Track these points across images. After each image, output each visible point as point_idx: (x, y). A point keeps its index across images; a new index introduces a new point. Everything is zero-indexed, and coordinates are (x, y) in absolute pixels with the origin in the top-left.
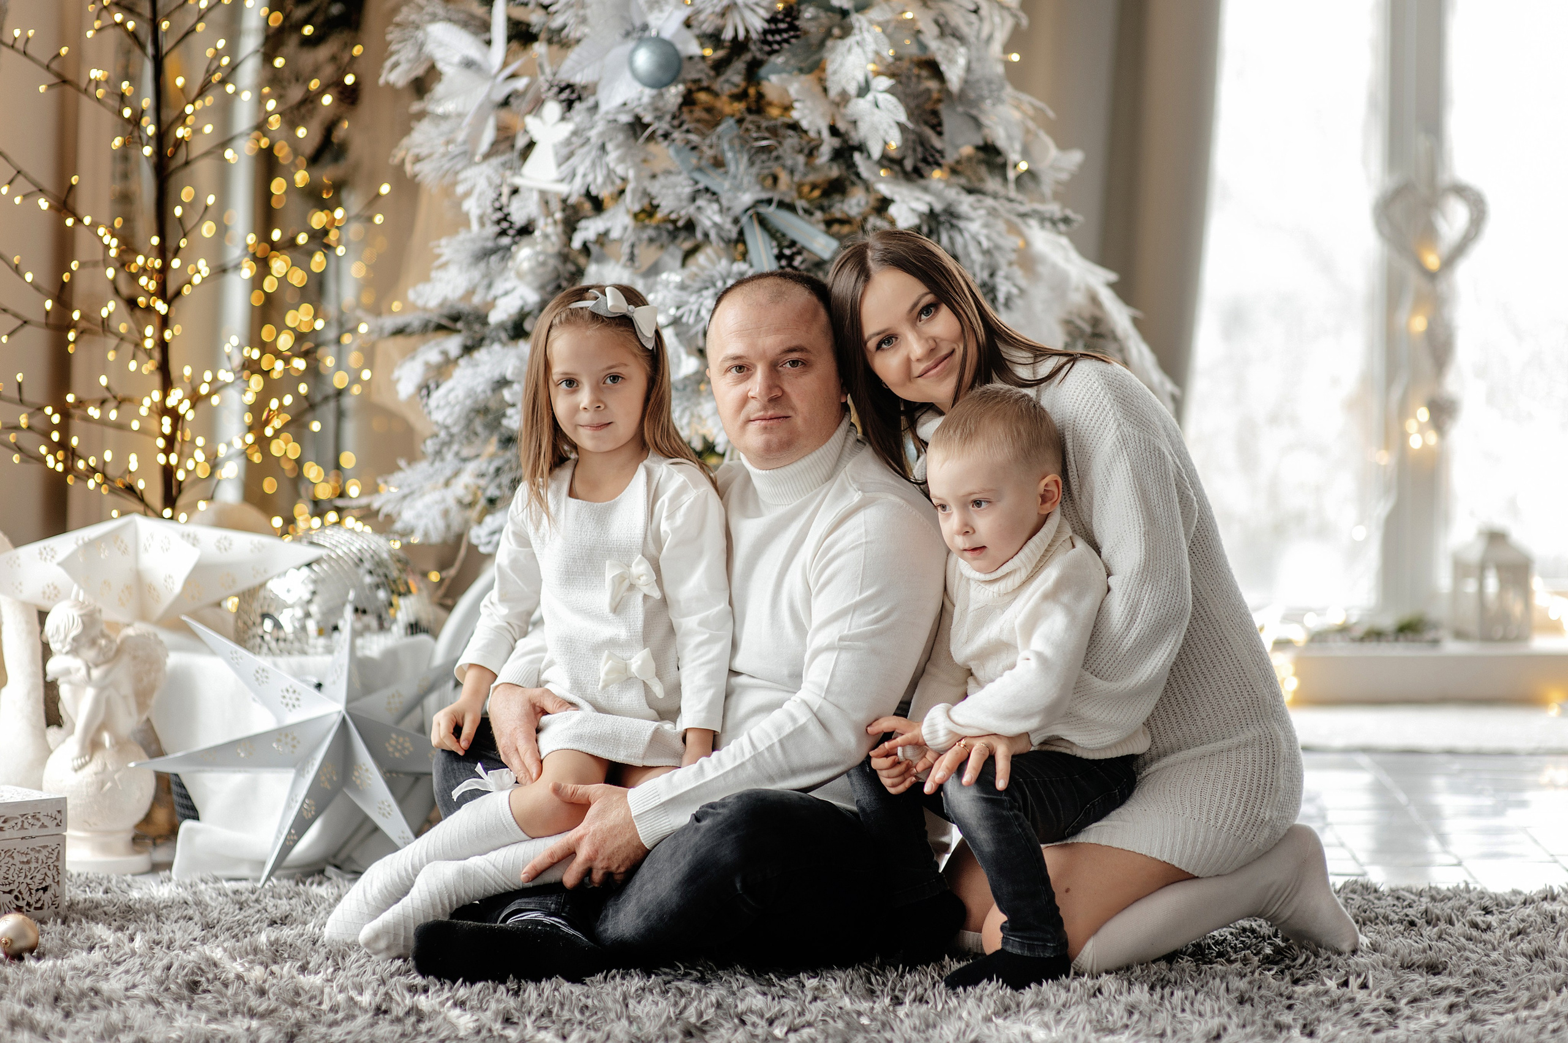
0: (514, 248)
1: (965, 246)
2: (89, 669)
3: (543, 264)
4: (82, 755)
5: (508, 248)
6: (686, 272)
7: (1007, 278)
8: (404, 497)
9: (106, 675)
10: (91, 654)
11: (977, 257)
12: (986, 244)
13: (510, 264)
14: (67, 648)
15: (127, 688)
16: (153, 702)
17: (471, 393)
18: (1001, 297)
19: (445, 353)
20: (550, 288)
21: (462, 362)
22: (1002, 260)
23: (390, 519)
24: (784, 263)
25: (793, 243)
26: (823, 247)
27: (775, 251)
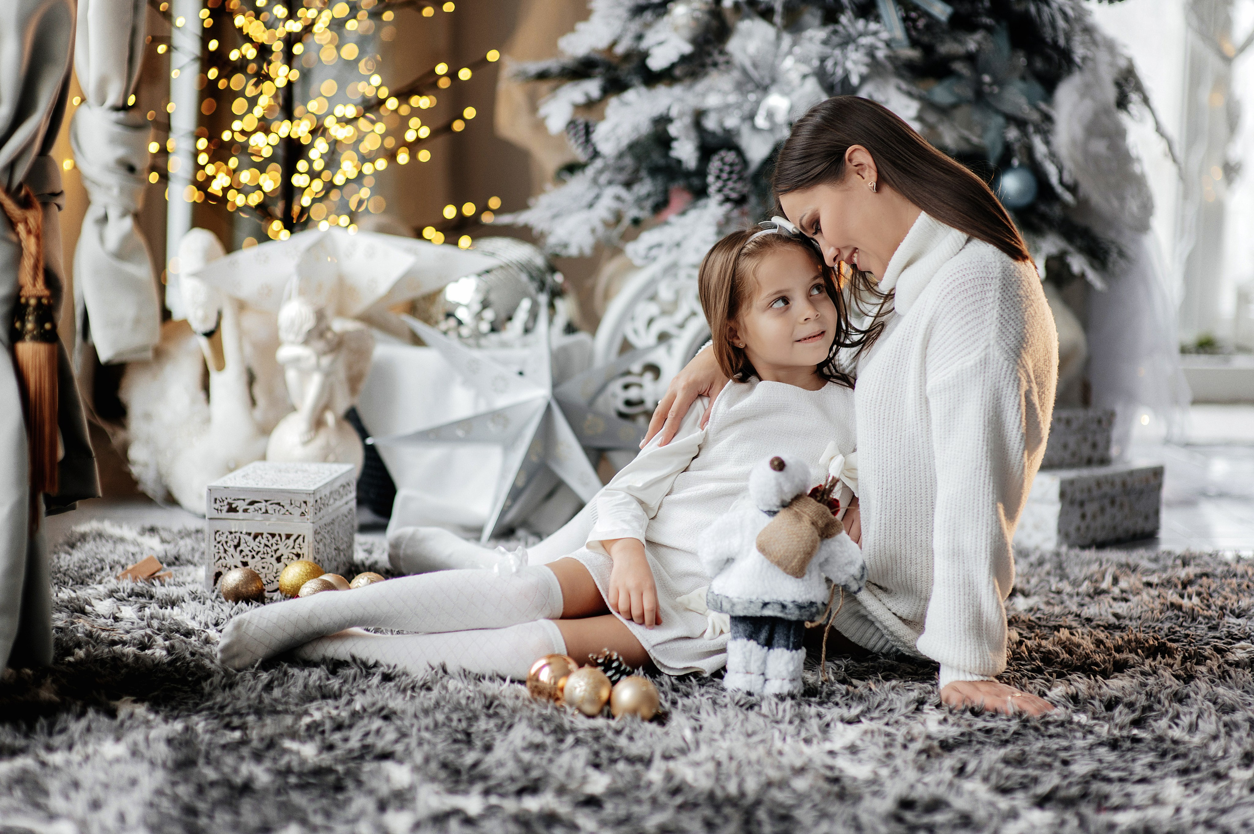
0: (669, 7)
1: (1053, 16)
2: (318, 358)
3: (696, 19)
4: (309, 430)
5: (663, 5)
6: (831, 28)
7: (1083, 43)
8: (555, 217)
9: (333, 362)
10: (320, 345)
11: (1061, 23)
12: (1070, 12)
13: (666, 19)
14: (301, 338)
16: (362, 386)
17: (636, 128)
18: (1077, 60)
19: (587, 95)
20: (700, 39)
21: (613, 102)
22: (1077, 27)
23: (542, 235)
24: (910, 24)
25: (916, 8)
26: (941, 11)
27: (902, 13)
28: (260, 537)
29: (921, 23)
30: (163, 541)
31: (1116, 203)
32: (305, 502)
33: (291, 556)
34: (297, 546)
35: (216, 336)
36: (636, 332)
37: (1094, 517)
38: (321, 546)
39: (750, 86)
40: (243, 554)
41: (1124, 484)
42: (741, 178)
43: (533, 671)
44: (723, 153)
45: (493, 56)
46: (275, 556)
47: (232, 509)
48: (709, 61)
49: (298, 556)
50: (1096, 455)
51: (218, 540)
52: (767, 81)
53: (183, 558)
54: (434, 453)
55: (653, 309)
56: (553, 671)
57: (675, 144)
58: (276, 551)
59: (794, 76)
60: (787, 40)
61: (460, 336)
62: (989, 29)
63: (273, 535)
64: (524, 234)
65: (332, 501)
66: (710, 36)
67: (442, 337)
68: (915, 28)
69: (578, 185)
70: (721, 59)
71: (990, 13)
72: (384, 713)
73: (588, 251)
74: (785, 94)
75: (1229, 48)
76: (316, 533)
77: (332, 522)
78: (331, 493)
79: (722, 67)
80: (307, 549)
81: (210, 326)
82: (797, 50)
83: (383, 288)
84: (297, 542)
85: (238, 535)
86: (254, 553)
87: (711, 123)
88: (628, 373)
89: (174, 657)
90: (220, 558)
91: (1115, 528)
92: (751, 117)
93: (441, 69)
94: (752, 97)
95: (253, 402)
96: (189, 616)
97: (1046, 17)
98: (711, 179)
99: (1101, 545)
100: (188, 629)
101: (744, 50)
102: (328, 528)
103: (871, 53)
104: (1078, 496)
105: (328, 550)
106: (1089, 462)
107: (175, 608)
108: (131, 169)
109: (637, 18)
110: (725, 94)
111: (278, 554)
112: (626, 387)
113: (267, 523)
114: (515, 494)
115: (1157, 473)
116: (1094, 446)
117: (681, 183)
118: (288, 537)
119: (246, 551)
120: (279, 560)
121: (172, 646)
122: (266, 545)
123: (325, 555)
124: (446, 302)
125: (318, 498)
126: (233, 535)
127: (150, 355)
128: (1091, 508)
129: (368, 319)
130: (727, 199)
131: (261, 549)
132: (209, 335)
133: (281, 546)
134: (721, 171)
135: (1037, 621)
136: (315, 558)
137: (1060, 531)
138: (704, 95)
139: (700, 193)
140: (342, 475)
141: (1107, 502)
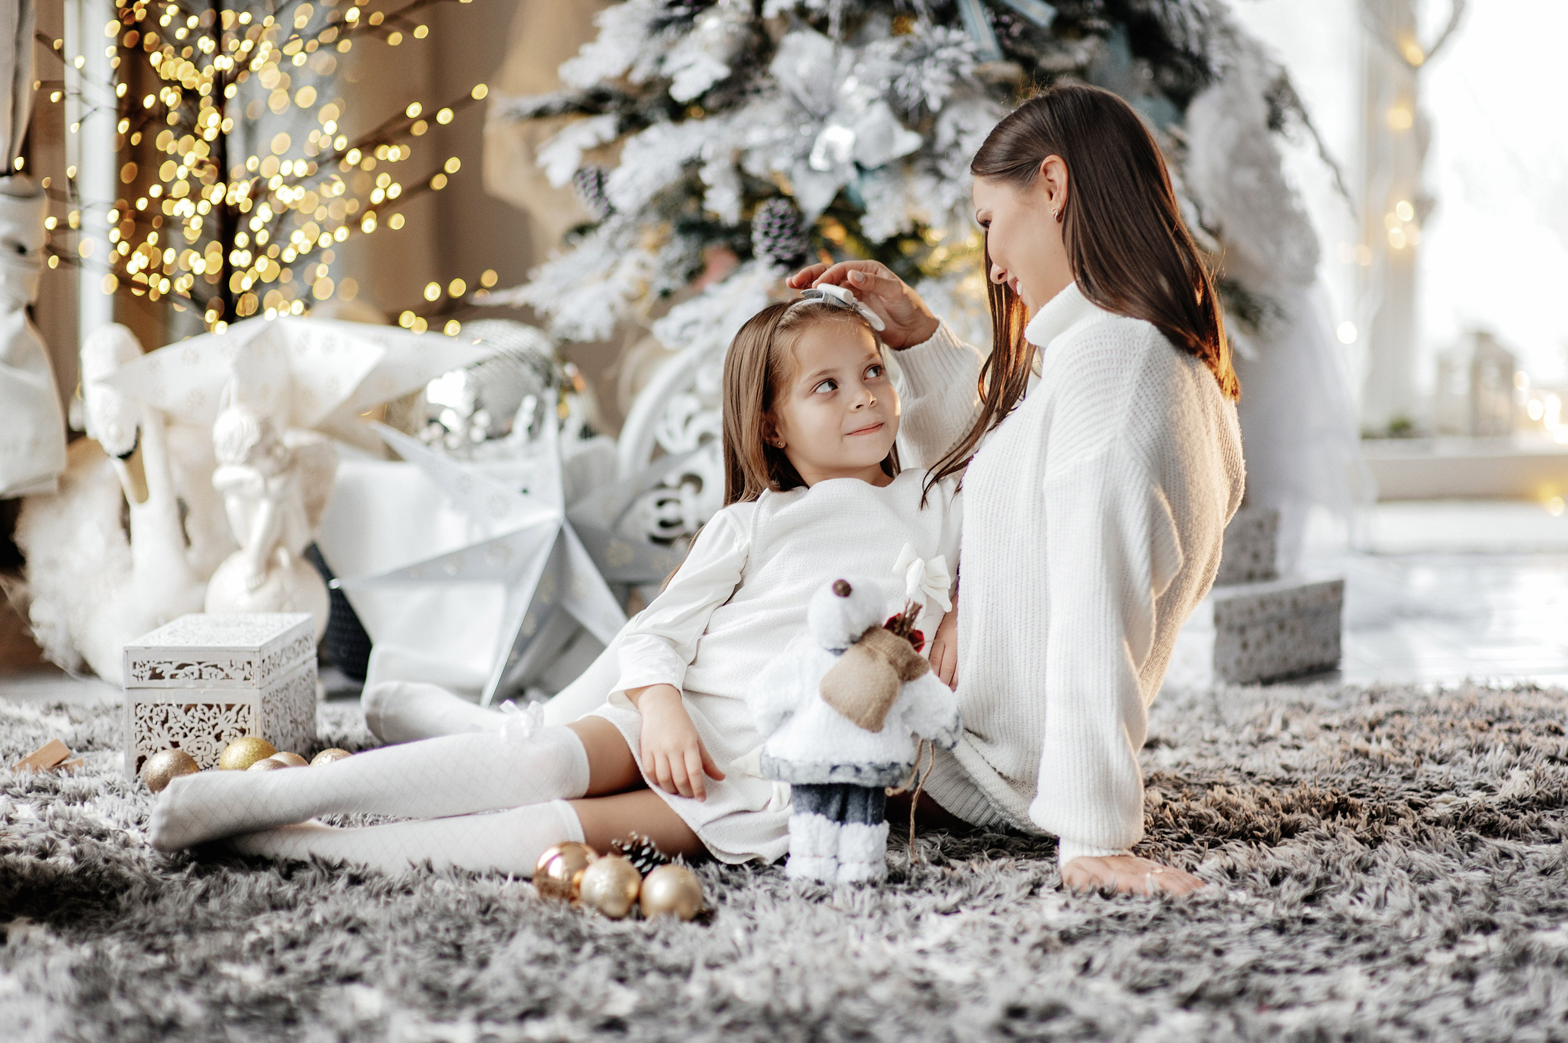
0: (697, 19)
1: (1182, 15)
2: (266, 481)
3: (732, 35)
4: (258, 574)
5: (690, 17)
6: (901, 39)
7: (1222, 48)
8: (563, 291)
9: (285, 486)
10: (268, 464)
11: (1193, 24)
12: (1204, 10)
13: (693, 36)
14: (242, 457)
15: (297, 501)
16: (324, 515)
17: (660, 175)
19: (598, 135)
20: (738, 59)
21: (632, 143)
22: (1214, 28)
23: (548, 316)
24: (1001, 31)
25: (1009, 10)
26: (1041, 14)
27: (990, 18)
28: (193, 710)
29: (1016, 30)
30: (73, 721)
31: (1270, 248)
32: (249, 663)
33: (234, 732)
34: (240, 719)
35: (135, 458)
36: (670, 434)
37: (1259, 646)
38: (272, 718)
39: (802, 117)
40: (172, 731)
41: (1295, 603)
42: (795, 234)
43: (541, 865)
44: (771, 203)
45: (479, 92)
46: (213, 733)
47: (156, 676)
48: (749, 86)
49: (243, 731)
50: (1259, 568)
51: (140, 715)
52: (823, 110)
53: (97, 740)
54: (419, 596)
55: (691, 404)
56: (566, 863)
57: (709, 194)
58: (214, 727)
59: (858, 102)
60: (847, 55)
61: (446, 447)
62: (1102, 34)
63: (210, 707)
64: (525, 316)
65: (284, 660)
66: (750, 56)
67: (423, 450)
68: (1009, 36)
69: (590, 249)
70: (764, 83)
71: (1102, 14)
72: (351, 924)
73: (606, 334)
74: (847, 124)
75: (1413, 52)
76: (265, 701)
77: (286, 688)
78: (283, 650)
79: (767, 94)
80: (254, 723)
81: (127, 446)
82: (861, 68)
83: (346, 388)
84: (241, 713)
85: (165, 708)
86: (186, 730)
87: (754, 166)
88: (662, 486)
89: (82, 865)
90: (143, 738)
91: (1285, 660)
92: (806, 156)
93: (414, 110)
94: (806, 130)
95: (187, 541)
96: (104, 813)
97: (1174, 18)
98: (757, 236)
99: (1268, 681)
100: (101, 830)
101: (793, 71)
102: (281, 695)
103: (954, 69)
104: (1238, 621)
105: (282, 723)
106: (1250, 577)
107: (87, 804)
108: (21, 250)
109: (657, 36)
110: (771, 127)
111: (217, 730)
112: (661, 503)
113: (202, 691)
114: (522, 644)
115: (1337, 588)
116: (1256, 556)
117: (720, 243)
118: (229, 707)
119: (176, 728)
120: (218, 737)
121: (81, 852)
122: (203, 720)
123: (278, 729)
124: (428, 404)
125: (265, 657)
126: (158, 709)
127: (54, 485)
128: (1254, 635)
129: (329, 430)
130: (779, 261)
131: (196, 725)
132: (126, 457)
133: (221, 719)
134: (769, 225)
135: (1185, 778)
136: (265, 734)
137: (1216, 665)
138: (745, 130)
139: (745, 254)
140: (298, 626)
141: (1274, 627)
